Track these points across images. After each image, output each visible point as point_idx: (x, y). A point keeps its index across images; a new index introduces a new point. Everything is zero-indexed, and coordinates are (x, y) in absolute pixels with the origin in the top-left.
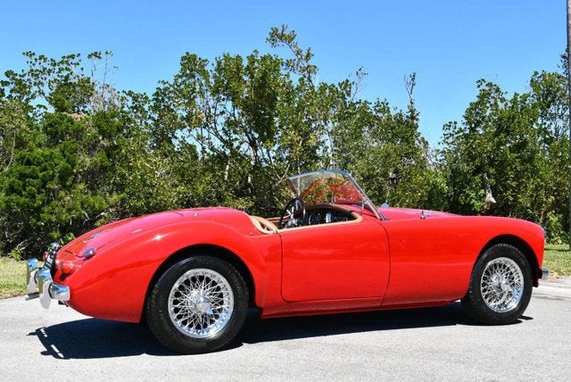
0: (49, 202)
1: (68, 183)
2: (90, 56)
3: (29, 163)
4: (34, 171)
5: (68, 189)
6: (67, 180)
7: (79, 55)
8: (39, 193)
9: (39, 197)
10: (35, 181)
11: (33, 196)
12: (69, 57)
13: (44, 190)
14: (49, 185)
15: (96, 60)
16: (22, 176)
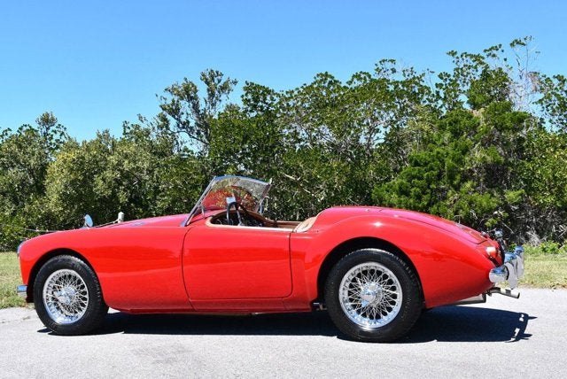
0: (436, 201)
1: (455, 182)
2: (512, 45)
3: (416, 164)
4: (419, 171)
5: (457, 188)
6: (455, 179)
7: (500, 45)
8: (424, 193)
9: (425, 197)
10: (420, 182)
11: (419, 198)
12: (490, 49)
13: (429, 191)
14: (433, 186)
15: (518, 48)
16: (411, 177)
